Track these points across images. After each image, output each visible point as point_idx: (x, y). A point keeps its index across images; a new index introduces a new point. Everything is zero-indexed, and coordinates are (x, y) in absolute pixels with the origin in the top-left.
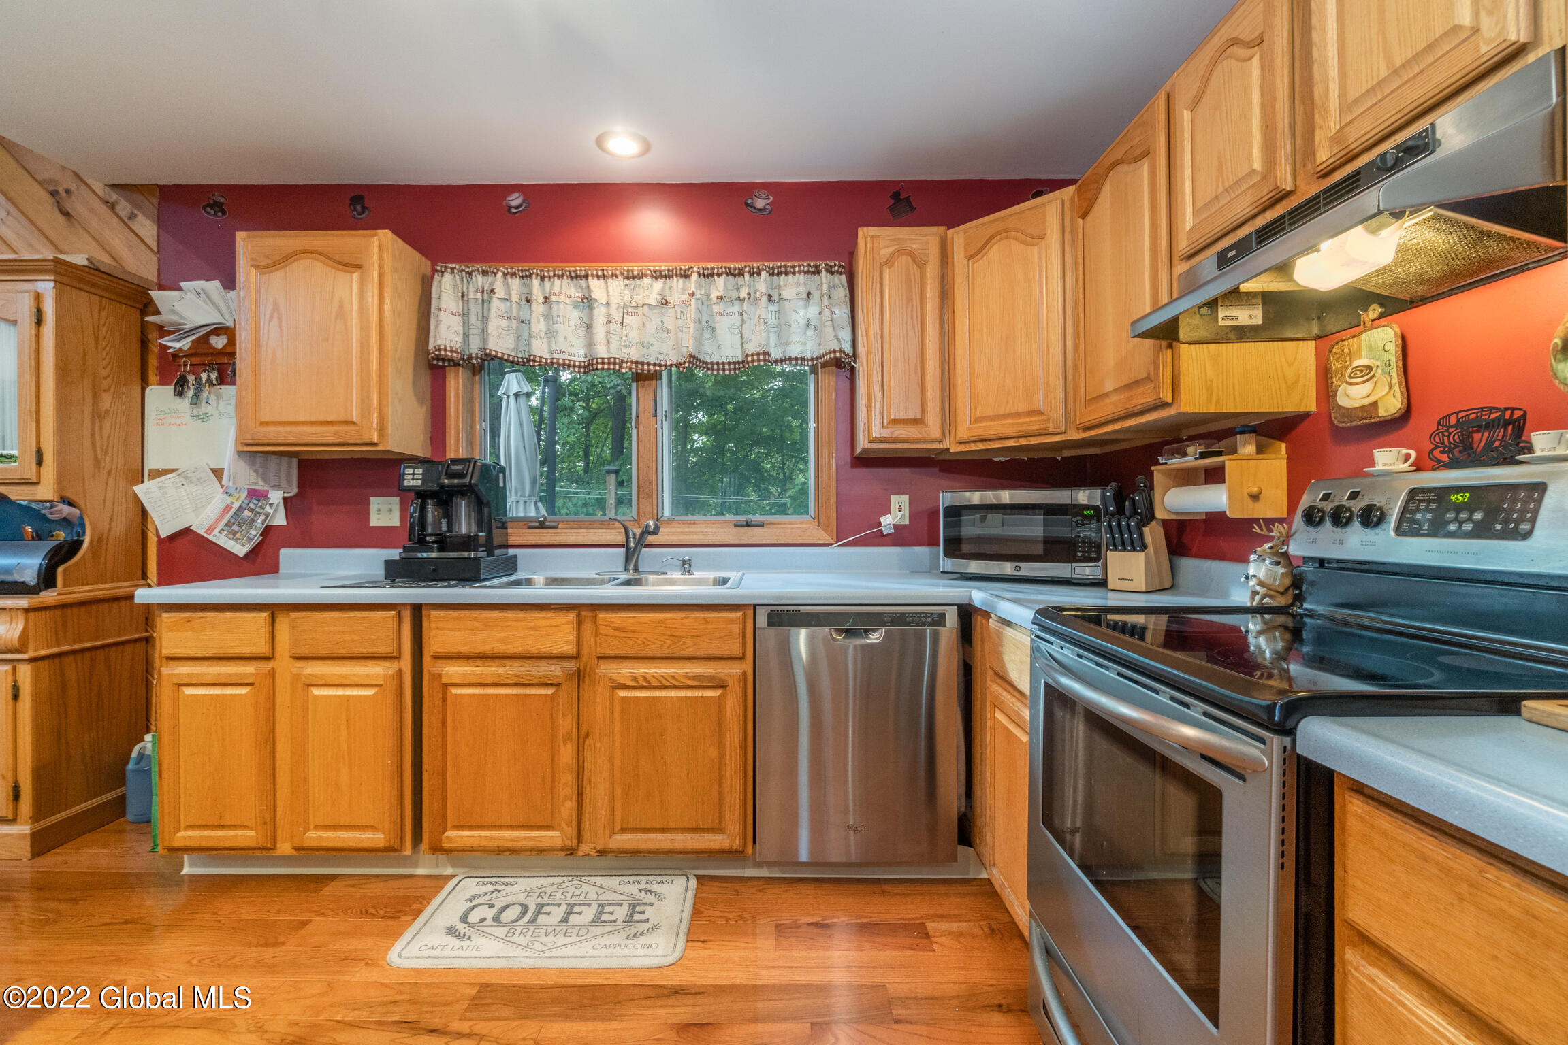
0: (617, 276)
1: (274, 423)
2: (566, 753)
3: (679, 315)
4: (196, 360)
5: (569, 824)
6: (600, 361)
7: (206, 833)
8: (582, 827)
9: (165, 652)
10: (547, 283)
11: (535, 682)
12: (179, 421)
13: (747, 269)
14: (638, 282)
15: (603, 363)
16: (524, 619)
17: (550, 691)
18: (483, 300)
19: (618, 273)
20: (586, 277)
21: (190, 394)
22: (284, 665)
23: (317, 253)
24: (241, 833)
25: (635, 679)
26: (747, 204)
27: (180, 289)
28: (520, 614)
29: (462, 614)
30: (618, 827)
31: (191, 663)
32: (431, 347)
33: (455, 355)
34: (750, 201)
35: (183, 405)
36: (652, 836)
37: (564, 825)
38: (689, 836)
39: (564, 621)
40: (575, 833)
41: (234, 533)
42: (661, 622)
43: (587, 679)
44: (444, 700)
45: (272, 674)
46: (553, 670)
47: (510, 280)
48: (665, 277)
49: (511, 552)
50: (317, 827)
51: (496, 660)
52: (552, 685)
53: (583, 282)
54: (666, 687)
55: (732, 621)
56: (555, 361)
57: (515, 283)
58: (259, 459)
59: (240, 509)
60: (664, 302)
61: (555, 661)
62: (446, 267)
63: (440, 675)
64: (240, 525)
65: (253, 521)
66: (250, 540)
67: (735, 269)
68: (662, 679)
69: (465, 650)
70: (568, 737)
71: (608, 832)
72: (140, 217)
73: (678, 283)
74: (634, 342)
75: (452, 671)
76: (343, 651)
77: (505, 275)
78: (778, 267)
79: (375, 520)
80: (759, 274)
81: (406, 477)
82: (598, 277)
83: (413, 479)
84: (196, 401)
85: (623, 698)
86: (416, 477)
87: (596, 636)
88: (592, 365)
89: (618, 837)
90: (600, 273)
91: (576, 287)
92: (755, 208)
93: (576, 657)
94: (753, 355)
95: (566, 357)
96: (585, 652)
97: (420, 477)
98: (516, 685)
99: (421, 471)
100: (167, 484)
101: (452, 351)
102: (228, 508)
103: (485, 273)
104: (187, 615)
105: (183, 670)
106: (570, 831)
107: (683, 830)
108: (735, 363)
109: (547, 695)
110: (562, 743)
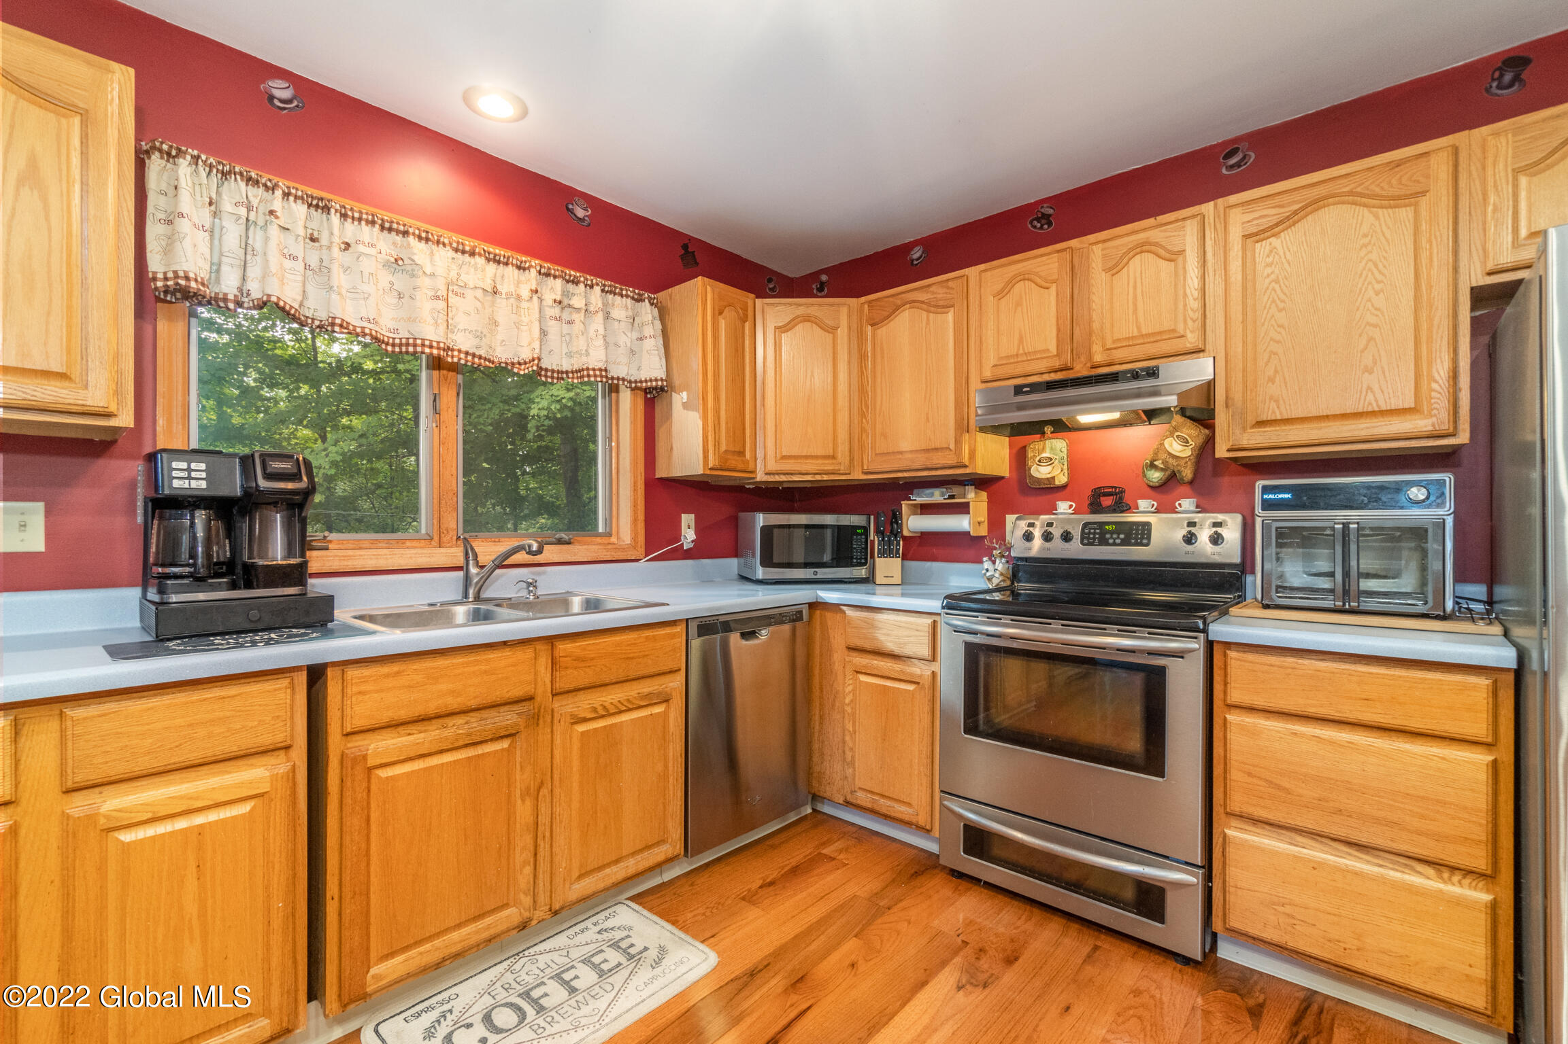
0: (444, 245)
2: (526, 810)
3: (515, 308)
5: (524, 891)
8: (537, 887)
10: (348, 224)
11: (489, 737)
13: (581, 279)
14: (467, 257)
15: (431, 347)
16: (477, 663)
17: (505, 744)
18: (247, 220)
19: (446, 241)
20: (403, 234)
22: (42, 810)
25: (595, 710)
26: (568, 209)
28: (472, 658)
29: (397, 668)
30: (575, 874)
34: (570, 206)
36: (608, 871)
37: (520, 897)
38: (639, 857)
39: (522, 658)
40: (530, 900)
42: (617, 645)
43: (542, 721)
44: (367, 791)
45: (14, 829)
46: (508, 718)
47: (293, 204)
48: (499, 262)
51: (434, 722)
52: (508, 735)
53: (398, 238)
54: (621, 712)
55: (673, 636)
56: (365, 329)
57: (300, 209)
60: (495, 289)
61: (506, 708)
62: (181, 152)
63: (365, 757)
67: (570, 275)
68: (619, 705)
69: (396, 715)
70: (526, 793)
71: (567, 885)
73: (512, 272)
74: (463, 327)
75: (379, 746)
77: (286, 195)
78: (608, 286)
80: (592, 287)
81: (174, 473)
82: (420, 238)
83: (189, 478)
85: (583, 733)
86: (193, 474)
87: (553, 671)
89: (576, 886)
90: (424, 235)
91: (386, 241)
92: (576, 216)
93: (530, 698)
95: (378, 328)
96: (539, 690)
97: (204, 475)
98: (466, 746)
99: (203, 466)
101: (197, 282)
103: (251, 181)
106: (527, 900)
107: (633, 854)
108: (558, 372)
109: (503, 750)
110: (519, 802)
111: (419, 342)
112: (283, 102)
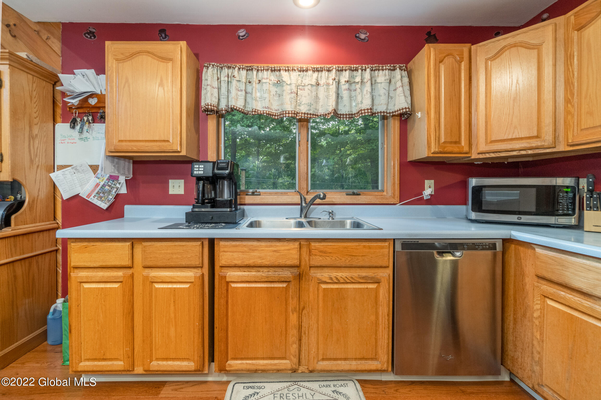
0: (295, 70)
1: (126, 141)
2: (293, 318)
3: (326, 90)
4: (81, 111)
5: (295, 356)
6: (287, 112)
7: (96, 363)
8: (301, 357)
9: (73, 264)
10: (260, 73)
11: (277, 280)
12: (72, 141)
13: (360, 67)
14: (305, 73)
15: (289, 113)
16: (271, 246)
17: (284, 285)
18: (228, 81)
19: (296, 69)
20: (280, 70)
21: (78, 127)
22: (138, 270)
23: (149, 52)
24: (115, 363)
25: (331, 279)
26: (356, 37)
27: (74, 74)
28: (269, 244)
29: (237, 243)
30: (321, 357)
31: (87, 270)
32: (203, 104)
33: (215, 108)
34: (357, 35)
35: (75, 133)
36: (339, 362)
37: (292, 357)
38: (359, 362)
39: (293, 247)
40: (297, 361)
41: (101, 198)
42: (345, 247)
43: (304, 278)
44: (227, 290)
45: (132, 276)
46: (287, 274)
47: (241, 71)
48: (319, 71)
50: (157, 359)
51: (254, 268)
52: (286, 282)
53: (278, 73)
54: (347, 283)
55: (382, 247)
56: (265, 112)
57: (244, 73)
58: (116, 160)
59: (104, 185)
60: (318, 83)
61: (287, 269)
62: (210, 64)
63: (225, 277)
64: (104, 193)
65: (110, 191)
66: (109, 201)
67: (354, 68)
68: (345, 278)
69: (238, 262)
70: (294, 310)
71: (316, 361)
72: (52, 38)
73: (324, 74)
74: (303, 103)
75: (232, 274)
76: (172, 264)
77: (239, 69)
78: (375, 67)
79: (172, 191)
80: (365, 70)
81: (195, 169)
82: (286, 70)
83: (199, 170)
84: (81, 132)
85: (324, 289)
86: (200, 169)
87: (310, 255)
88: (283, 114)
89: (321, 363)
90: (287, 69)
91: (273, 75)
92: (360, 38)
93: (298, 267)
94: (364, 110)
95: (270, 110)
96: (303, 263)
97: (203, 169)
98: (267, 282)
99: (203, 166)
100: (67, 173)
101: (214, 106)
102: (97, 185)
103: (229, 68)
104: (85, 244)
105: (83, 274)
106: (295, 360)
107: (356, 359)
109: (283, 287)
110: (291, 313)
111: (284, 112)
112: (242, 36)
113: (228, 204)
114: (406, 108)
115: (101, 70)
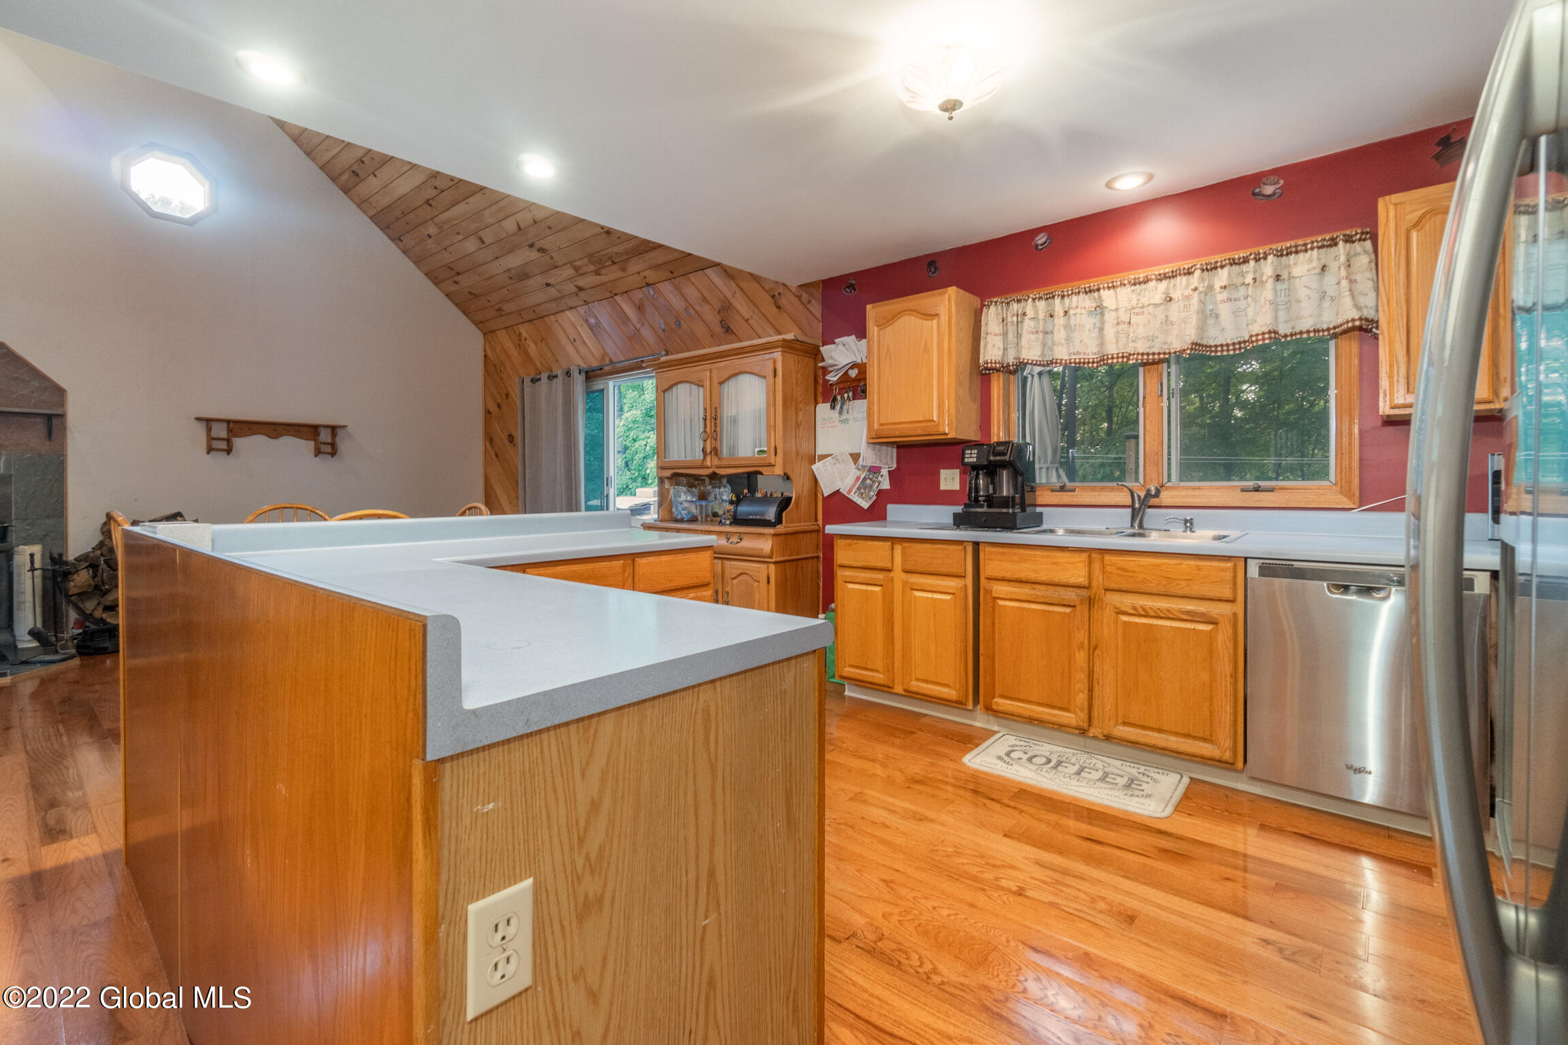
0: (1125, 285)
1: (888, 424)
2: (1081, 657)
3: (1182, 308)
4: (841, 386)
5: (1082, 710)
6: (1110, 356)
7: (858, 671)
8: (1092, 715)
9: (838, 562)
10: (1067, 300)
11: (1056, 602)
12: (833, 425)
13: (1252, 256)
14: (1143, 286)
16: (1048, 557)
17: (1068, 610)
18: (1018, 322)
19: (1126, 282)
20: (1099, 290)
21: (838, 407)
22: (898, 576)
23: (911, 310)
24: (876, 675)
25: (1135, 608)
26: (1254, 194)
27: (834, 343)
29: (1006, 550)
30: (1120, 720)
31: (850, 569)
32: (981, 361)
33: (998, 365)
34: (1257, 191)
35: (835, 414)
36: (1150, 733)
37: (1078, 710)
38: (1181, 740)
39: (1078, 560)
40: (1086, 717)
41: (862, 494)
42: (1158, 566)
43: (1096, 605)
44: (994, 609)
45: (892, 580)
46: (1070, 595)
47: (1038, 303)
48: (1169, 277)
49: (1038, 510)
50: (917, 679)
51: (1028, 585)
52: (1069, 606)
53: (1096, 294)
54: (1162, 618)
55: (1223, 570)
56: (1072, 361)
57: (1041, 304)
58: (878, 447)
59: (865, 479)
60: (1168, 299)
61: (1071, 589)
62: (991, 302)
63: (991, 591)
64: (865, 489)
65: (871, 486)
66: (870, 498)
67: (1240, 259)
68: (1158, 611)
69: (1008, 575)
70: (1081, 646)
71: (1112, 722)
72: (813, 302)
73: (1181, 281)
74: (1141, 336)
75: (1000, 589)
76: (932, 570)
77: (1034, 300)
78: (1287, 248)
79: (944, 486)
80: (1265, 258)
81: (966, 456)
82: (1109, 288)
83: (971, 457)
84: (841, 413)
85: (1125, 622)
86: (973, 456)
87: (1104, 573)
88: (1104, 360)
89: (1121, 728)
90: (1110, 285)
91: (1090, 299)
92: (1263, 195)
93: (1088, 588)
94: (1257, 335)
95: (1082, 356)
96: (1095, 584)
97: (975, 455)
98: (1043, 603)
99: (976, 451)
100: (827, 463)
101: (995, 363)
102: (858, 478)
103: (1019, 301)
104: (849, 541)
105: (848, 573)
106: (1083, 716)
107: (1177, 734)
108: (1240, 343)
109: (1065, 613)
110: (1077, 651)
111: (1105, 357)
112: (1042, 245)
113: (1006, 502)
114: (1353, 320)
115: (862, 334)
